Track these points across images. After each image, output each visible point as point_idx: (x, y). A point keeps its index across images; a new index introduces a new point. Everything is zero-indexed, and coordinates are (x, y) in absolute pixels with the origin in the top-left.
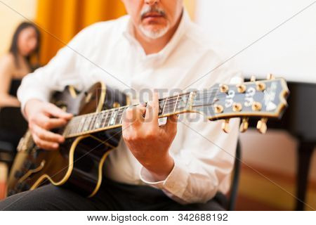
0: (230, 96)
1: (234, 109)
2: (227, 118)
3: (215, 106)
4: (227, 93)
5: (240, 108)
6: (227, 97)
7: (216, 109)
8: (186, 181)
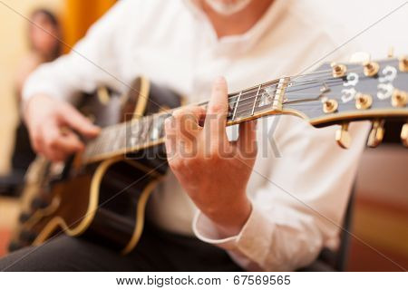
0: (350, 83)
1: (359, 105)
2: (344, 122)
3: (324, 100)
4: (344, 79)
5: (369, 103)
6: (345, 84)
7: (325, 105)
8: (269, 237)
